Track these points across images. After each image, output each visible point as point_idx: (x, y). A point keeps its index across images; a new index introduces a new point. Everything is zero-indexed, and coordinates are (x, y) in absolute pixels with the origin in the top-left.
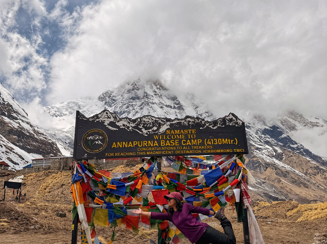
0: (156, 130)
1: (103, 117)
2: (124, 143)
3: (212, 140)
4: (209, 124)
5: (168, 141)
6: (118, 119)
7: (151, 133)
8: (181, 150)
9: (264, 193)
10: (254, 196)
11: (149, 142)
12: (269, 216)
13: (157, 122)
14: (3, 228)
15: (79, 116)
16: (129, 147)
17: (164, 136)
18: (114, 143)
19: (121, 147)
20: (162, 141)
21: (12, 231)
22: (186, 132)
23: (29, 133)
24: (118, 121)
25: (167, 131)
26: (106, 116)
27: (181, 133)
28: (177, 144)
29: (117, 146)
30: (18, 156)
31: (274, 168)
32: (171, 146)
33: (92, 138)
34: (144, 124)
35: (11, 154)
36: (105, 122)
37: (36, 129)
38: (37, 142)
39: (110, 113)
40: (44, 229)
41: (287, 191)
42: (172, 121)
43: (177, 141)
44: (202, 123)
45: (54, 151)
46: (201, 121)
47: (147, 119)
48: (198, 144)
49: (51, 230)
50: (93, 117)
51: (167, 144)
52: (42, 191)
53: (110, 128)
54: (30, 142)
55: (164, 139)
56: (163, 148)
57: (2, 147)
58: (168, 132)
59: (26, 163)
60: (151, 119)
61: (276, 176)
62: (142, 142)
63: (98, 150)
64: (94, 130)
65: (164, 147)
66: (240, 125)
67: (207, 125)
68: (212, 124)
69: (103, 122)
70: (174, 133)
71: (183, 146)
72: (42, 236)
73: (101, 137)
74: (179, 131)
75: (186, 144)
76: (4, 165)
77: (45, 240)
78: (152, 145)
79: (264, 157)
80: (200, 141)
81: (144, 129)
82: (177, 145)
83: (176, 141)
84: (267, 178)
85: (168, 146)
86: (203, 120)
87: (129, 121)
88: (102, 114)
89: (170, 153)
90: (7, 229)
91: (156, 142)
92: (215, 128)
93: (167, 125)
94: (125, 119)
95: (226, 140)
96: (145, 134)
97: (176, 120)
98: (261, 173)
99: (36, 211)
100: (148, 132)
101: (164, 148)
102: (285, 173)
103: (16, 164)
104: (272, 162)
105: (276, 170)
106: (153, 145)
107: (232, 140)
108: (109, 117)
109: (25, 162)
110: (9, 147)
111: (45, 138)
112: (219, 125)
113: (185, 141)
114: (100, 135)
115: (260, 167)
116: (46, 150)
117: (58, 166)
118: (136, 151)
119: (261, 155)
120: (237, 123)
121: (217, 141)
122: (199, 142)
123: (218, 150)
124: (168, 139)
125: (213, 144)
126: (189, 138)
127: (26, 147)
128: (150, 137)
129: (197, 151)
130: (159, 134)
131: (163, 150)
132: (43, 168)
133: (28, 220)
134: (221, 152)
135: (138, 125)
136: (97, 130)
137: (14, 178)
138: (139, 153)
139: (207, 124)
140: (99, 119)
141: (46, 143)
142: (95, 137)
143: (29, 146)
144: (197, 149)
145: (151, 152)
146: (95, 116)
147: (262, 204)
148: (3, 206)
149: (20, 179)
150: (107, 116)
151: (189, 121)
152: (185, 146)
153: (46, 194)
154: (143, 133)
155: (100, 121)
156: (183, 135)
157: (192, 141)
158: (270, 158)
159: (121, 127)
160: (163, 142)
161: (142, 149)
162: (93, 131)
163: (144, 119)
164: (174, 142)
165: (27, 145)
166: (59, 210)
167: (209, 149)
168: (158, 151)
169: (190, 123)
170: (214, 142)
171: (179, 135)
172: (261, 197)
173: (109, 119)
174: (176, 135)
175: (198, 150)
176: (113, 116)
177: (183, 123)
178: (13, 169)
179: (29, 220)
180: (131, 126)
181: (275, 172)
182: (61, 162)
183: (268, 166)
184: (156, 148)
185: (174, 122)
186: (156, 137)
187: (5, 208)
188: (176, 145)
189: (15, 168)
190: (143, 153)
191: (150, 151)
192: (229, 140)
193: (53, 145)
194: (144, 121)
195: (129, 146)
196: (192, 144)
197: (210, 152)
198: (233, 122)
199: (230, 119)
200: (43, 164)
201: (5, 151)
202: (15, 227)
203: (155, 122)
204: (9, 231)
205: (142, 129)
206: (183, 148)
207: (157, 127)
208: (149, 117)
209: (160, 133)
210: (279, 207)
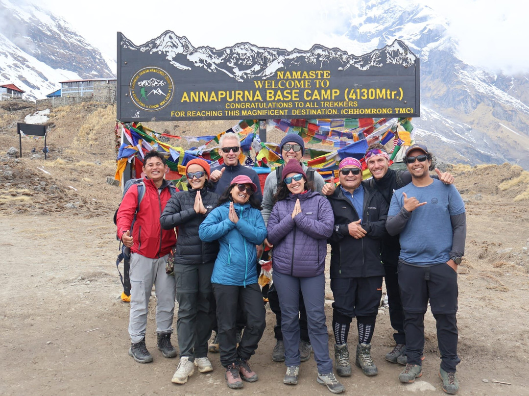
0: (258, 72)
1: (164, 44)
2: (202, 93)
3: (358, 91)
4: (354, 60)
5: (279, 93)
6: (191, 48)
7: (249, 76)
8: (302, 109)
9: (466, 148)
10: (449, 152)
11: (246, 93)
12: (467, 190)
13: (261, 56)
14: (23, 206)
15: (122, 43)
16: (210, 101)
17: (273, 82)
18: (185, 94)
19: (197, 100)
20: (268, 91)
21: (38, 211)
22: (313, 76)
23: (50, 31)
24: (191, 54)
25: (279, 73)
26: (170, 44)
27: (303, 78)
28: (295, 97)
29: (190, 99)
30: (36, 74)
31: (491, 104)
32: (284, 101)
33: (147, 84)
34: (237, 60)
35: (23, 69)
36: (168, 54)
37: (62, 24)
38: (67, 49)
39: (177, 37)
40: (88, 208)
41: (509, 145)
42: (289, 55)
43: (295, 93)
44: (342, 59)
45: (98, 67)
46: (341, 55)
47: (242, 49)
48: (333, 98)
49: (99, 210)
50: (146, 45)
51: (277, 98)
52: (83, 137)
53: (177, 65)
54: (54, 48)
55: (273, 87)
56: (270, 104)
57: (6, 56)
58: (280, 75)
59: (52, 86)
60: (251, 49)
61: (492, 118)
62: (233, 92)
63: (157, 106)
64: (149, 69)
65: (271, 102)
66: (410, 64)
67: (351, 62)
68: (360, 61)
69: (164, 55)
70: (290, 77)
71: (305, 102)
72: (85, 221)
73: (162, 82)
74: (299, 73)
75: (311, 98)
76: (14, 90)
77: (89, 229)
78: (251, 99)
79: (476, 83)
80: (336, 93)
81: (237, 68)
82: (296, 99)
83: (294, 91)
84: (476, 121)
85: (279, 100)
86: (345, 54)
87: (210, 53)
88: (162, 39)
89: (283, 114)
90: (29, 207)
91: (258, 92)
92: (365, 69)
93: (279, 63)
94: (204, 49)
95: (384, 91)
96: (239, 78)
97: (295, 52)
98: (466, 113)
99: (75, 175)
100: (243, 75)
101: (273, 105)
102: (510, 113)
103: (33, 87)
104: (489, 92)
105: (494, 107)
106: (253, 98)
107: (394, 91)
108: (174, 45)
109: (50, 85)
110: (19, 56)
111: (80, 41)
112: (372, 64)
113: (310, 92)
114: (160, 78)
115: (467, 101)
116: (83, 64)
117: (105, 94)
118: (224, 110)
119: (470, 80)
120: (406, 60)
121: (368, 94)
122: (334, 95)
123: (366, 110)
124: (279, 89)
125: (359, 98)
126: (318, 86)
127: (49, 58)
128: (248, 84)
129: (330, 112)
130: (264, 78)
131: (270, 109)
132: (80, 98)
133: (62, 191)
134: (372, 113)
135: (227, 60)
136: (155, 69)
137: (35, 114)
138: (228, 113)
139: (351, 60)
140: (157, 48)
141: (82, 50)
142: (152, 81)
143: (54, 56)
144: (330, 108)
145: (250, 111)
146: (151, 43)
147: (460, 168)
148: (20, 166)
149: (45, 115)
150: (172, 42)
151: (319, 55)
152: (310, 101)
153: (90, 143)
154: (235, 76)
155: (160, 53)
156: (306, 81)
157: (323, 92)
158: (487, 86)
159: (196, 65)
160: (270, 93)
161: (233, 106)
162: (148, 71)
163: (238, 50)
164: (291, 94)
165: (49, 54)
166: (111, 173)
167: (351, 108)
168: (262, 109)
169: (320, 59)
170: (362, 94)
171: (299, 81)
172: (461, 154)
173: (175, 48)
174: (294, 80)
175: (332, 108)
176: (182, 43)
177: (308, 58)
178: (30, 96)
179: (64, 191)
180: (214, 63)
181: (491, 112)
182: (110, 88)
183: (481, 99)
184: (258, 105)
185: (291, 57)
186: (258, 83)
187: (24, 171)
188: (294, 99)
189: (33, 95)
190: (235, 113)
191: (248, 109)
192: (388, 92)
193: (96, 54)
194: (238, 54)
195: (211, 99)
196: (322, 99)
197: (352, 113)
198: (398, 58)
199: (394, 51)
200: (81, 90)
201: (14, 64)
202: (42, 204)
203: (258, 56)
204: (33, 211)
205: (234, 68)
206: (305, 105)
207: (261, 65)
208: (247, 46)
209: (265, 76)
210: (488, 174)
